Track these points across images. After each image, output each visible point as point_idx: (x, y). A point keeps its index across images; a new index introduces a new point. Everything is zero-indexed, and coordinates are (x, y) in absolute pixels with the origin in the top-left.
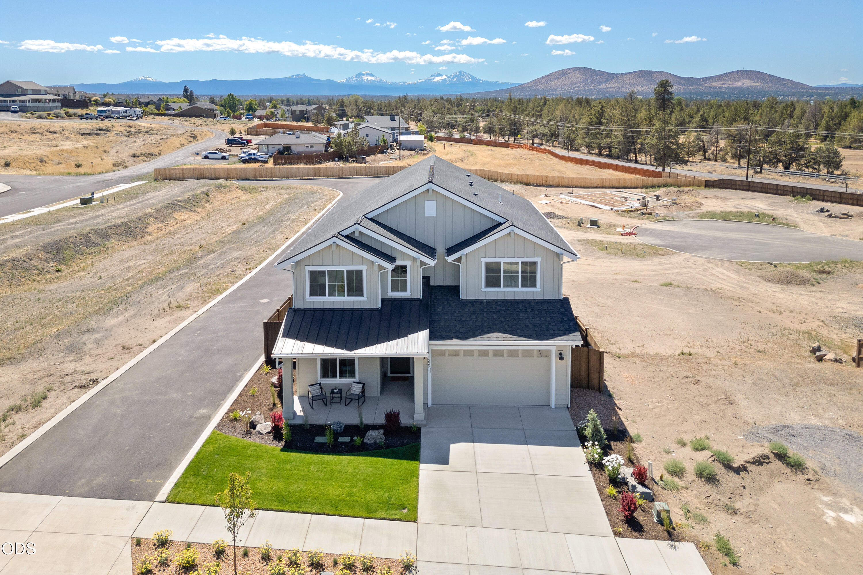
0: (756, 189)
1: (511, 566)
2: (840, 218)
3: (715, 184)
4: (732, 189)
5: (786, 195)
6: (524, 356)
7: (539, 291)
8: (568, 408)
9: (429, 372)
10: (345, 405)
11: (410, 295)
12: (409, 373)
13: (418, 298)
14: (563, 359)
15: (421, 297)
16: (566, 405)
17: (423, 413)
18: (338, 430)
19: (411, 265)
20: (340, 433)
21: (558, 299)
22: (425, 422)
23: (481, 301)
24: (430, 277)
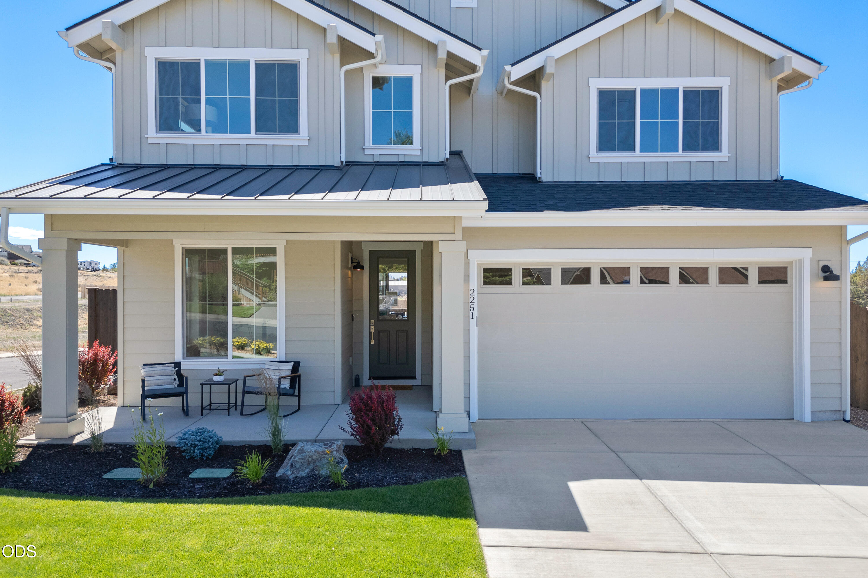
6: (722, 281)
7: (726, 159)
8: (848, 422)
9: (473, 323)
10: (242, 414)
11: (418, 153)
12: (414, 378)
13: (441, 160)
14: (836, 278)
15: (447, 159)
16: (842, 413)
17: (466, 415)
18: (195, 447)
19: (422, 74)
20: (201, 459)
21: (770, 179)
22: (472, 436)
23: (590, 183)
24: (461, 152)
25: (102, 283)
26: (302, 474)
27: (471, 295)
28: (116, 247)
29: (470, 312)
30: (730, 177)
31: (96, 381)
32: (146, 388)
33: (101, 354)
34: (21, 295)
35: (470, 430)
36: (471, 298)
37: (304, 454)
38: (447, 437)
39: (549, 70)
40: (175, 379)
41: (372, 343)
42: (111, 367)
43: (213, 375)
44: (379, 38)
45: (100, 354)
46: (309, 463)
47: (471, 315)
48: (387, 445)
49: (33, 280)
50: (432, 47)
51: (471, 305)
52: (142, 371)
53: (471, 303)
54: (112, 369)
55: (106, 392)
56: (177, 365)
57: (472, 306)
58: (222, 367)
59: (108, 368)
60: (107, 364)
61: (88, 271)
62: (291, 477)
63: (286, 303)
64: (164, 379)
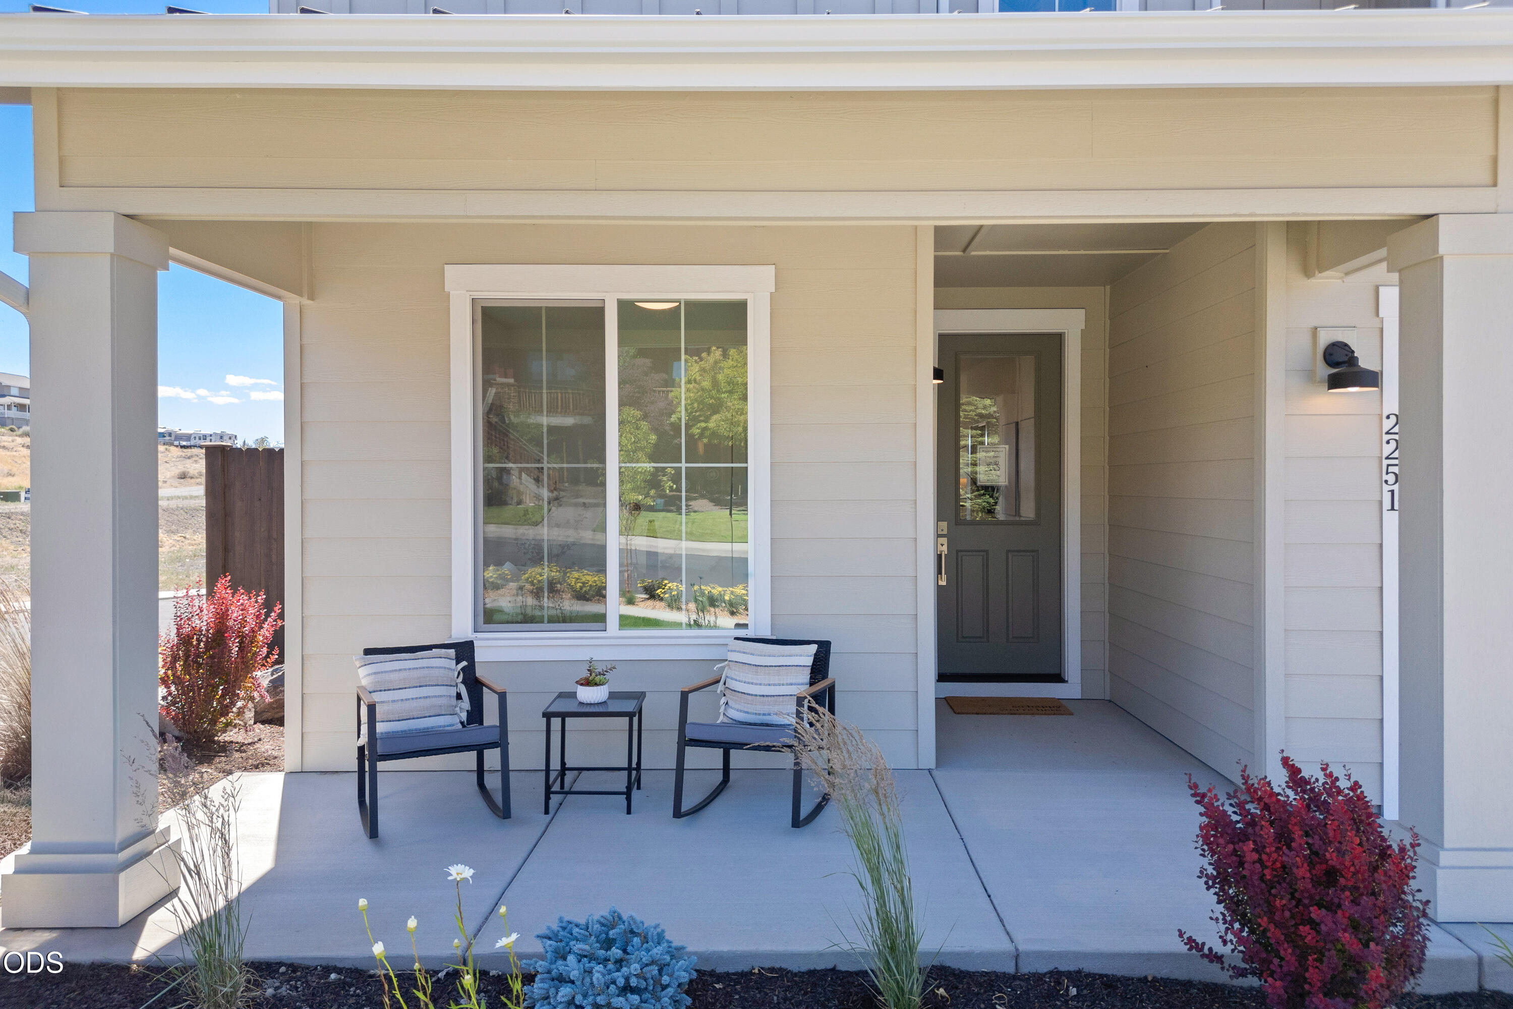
10: (678, 813)
12: (1058, 678)
27: (1387, 433)
28: (279, 297)
29: (1386, 488)
31: (222, 690)
32: (380, 728)
33: (235, 615)
36: (1388, 442)
40: (459, 696)
41: (943, 583)
42: (265, 650)
43: (577, 682)
45: (235, 613)
51: (1388, 465)
52: (362, 672)
53: (1387, 458)
54: (267, 656)
55: (249, 715)
56: (465, 650)
57: (1391, 469)
59: (255, 654)
60: (252, 643)
63: (772, 464)
64: (429, 697)
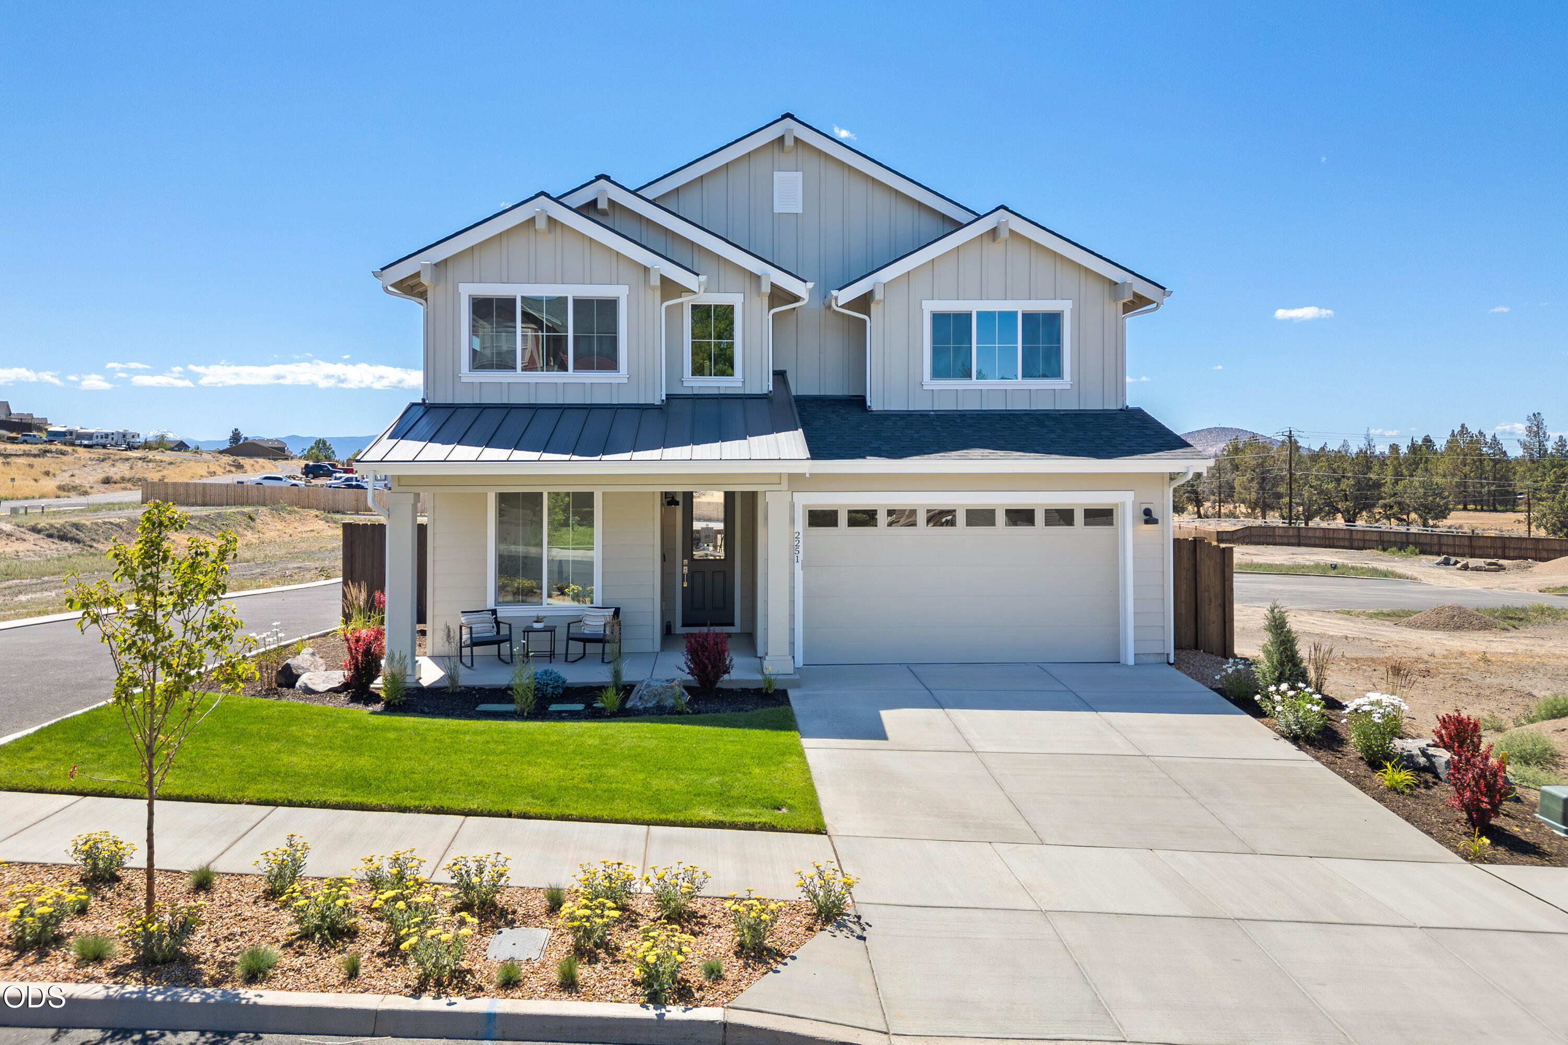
0: (1312, 541)
1: (1190, 914)
2: (1486, 570)
3: (1235, 537)
4: (1268, 544)
5: (1369, 548)
6: (1048, 522)
7: (1069, 387)
8: (1170, 664)
9: (798, 566)
10: (566, 661)
11: (740, 385)
12: (732, 624)
13: (764, 392)
14: (1155, 522)
15: (771, 392)
16: (1166, 656)
17: (790, 657)
18: (547, 686)
19: (744, 303)
20: (552, 697)
21: (1115, 408)
22: (797, 677)
23: (923, 413)
24: (785, 372)
25: (161, 474)
26: (650, 705)
27: (796, 538)
29: (795, 555)
30: (1071, 405)
34: (33, 498)
35: (795, 672)
36: (796, 541)
37: (651, 689)
38: (773, 677)
39: (878, 296)
40: (494, 626)
41: (685, 585)
43: (533, 622)
44: (703, 278)
46: (655, 696)
47: (796, 558)
48: (719, 685)
49: (42, 471)
50: (756, 278)
51: (796, 548)
52: (462, 619)
53: (796, 546)
56: (494, 612)
58: (541, 614)
61: (119, 450)
62: (640, 707)
63: (603, 546)
64: (484, 626)
